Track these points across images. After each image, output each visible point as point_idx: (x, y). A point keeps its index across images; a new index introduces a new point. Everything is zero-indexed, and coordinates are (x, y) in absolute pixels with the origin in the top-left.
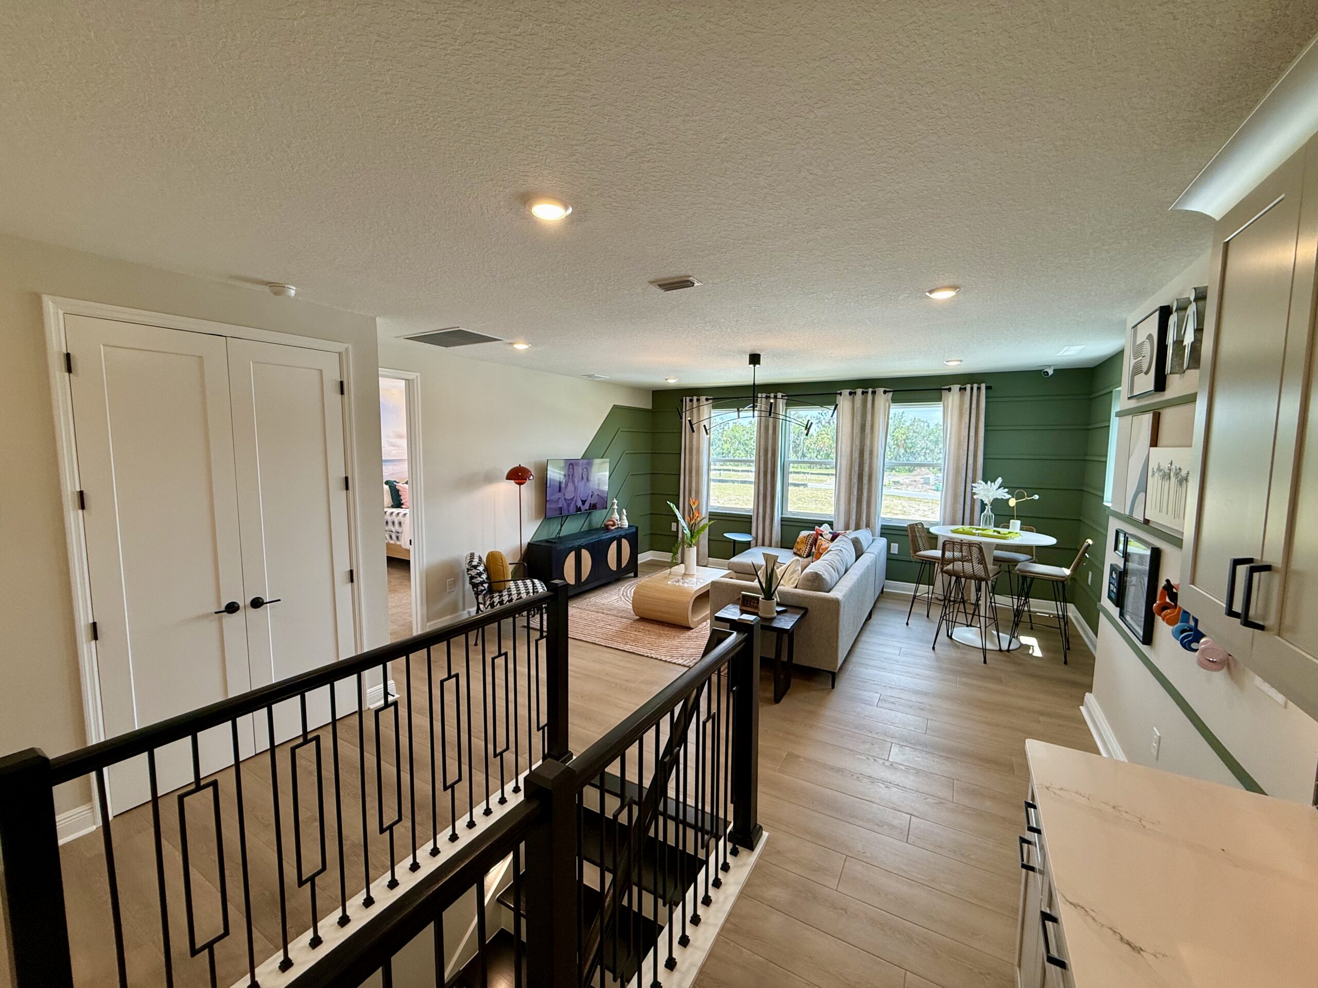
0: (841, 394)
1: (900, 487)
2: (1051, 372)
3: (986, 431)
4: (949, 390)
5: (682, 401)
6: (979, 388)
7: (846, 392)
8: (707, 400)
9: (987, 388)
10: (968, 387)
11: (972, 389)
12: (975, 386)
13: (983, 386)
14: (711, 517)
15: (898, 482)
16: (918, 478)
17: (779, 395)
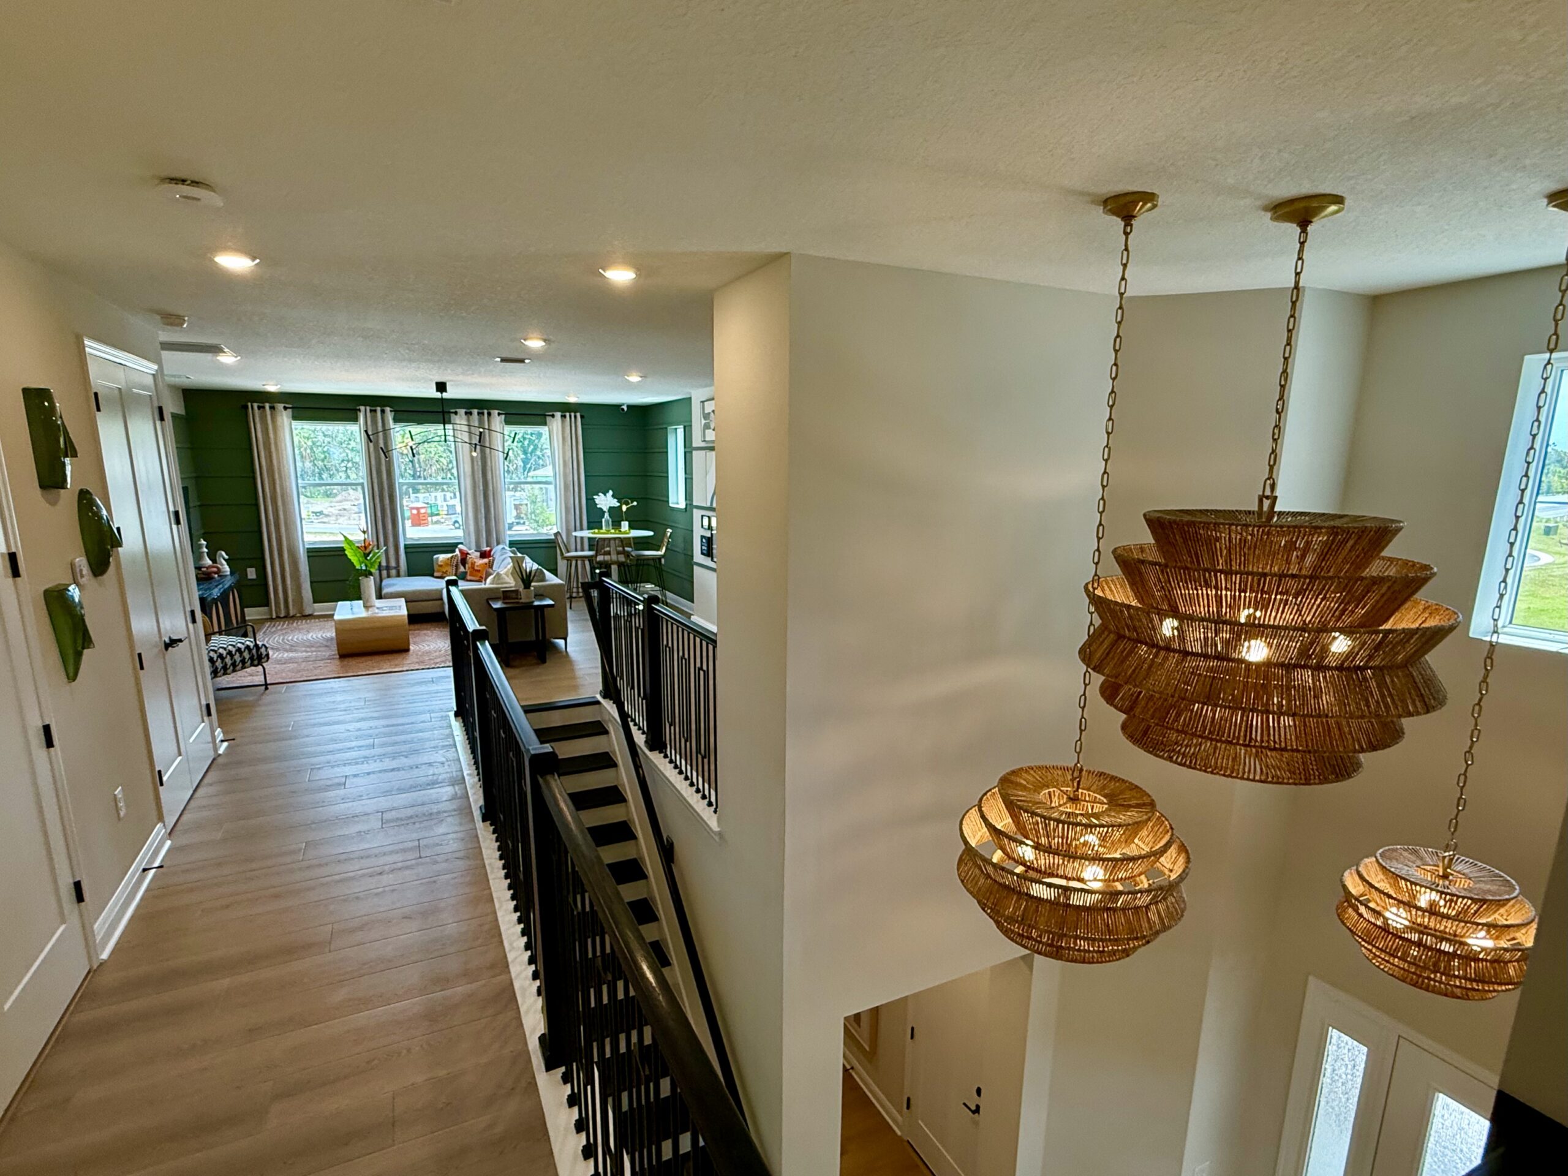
0: (456, 413)
1: (325, 520)
2: (625, 408)
3: (584, 452)
4: (553, 416)
5: (246, 407)
6: (575, 417)
7: (462, 411)
8: (285, 408)
9: (582, 417)
10: (568, 414)
11: (570, 416)
12: (573, 414)
13: (578, 415)
14: (310, 554)
15: (321, 513)
16: (347, 505)
17: (388, 409)
